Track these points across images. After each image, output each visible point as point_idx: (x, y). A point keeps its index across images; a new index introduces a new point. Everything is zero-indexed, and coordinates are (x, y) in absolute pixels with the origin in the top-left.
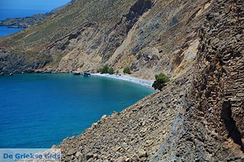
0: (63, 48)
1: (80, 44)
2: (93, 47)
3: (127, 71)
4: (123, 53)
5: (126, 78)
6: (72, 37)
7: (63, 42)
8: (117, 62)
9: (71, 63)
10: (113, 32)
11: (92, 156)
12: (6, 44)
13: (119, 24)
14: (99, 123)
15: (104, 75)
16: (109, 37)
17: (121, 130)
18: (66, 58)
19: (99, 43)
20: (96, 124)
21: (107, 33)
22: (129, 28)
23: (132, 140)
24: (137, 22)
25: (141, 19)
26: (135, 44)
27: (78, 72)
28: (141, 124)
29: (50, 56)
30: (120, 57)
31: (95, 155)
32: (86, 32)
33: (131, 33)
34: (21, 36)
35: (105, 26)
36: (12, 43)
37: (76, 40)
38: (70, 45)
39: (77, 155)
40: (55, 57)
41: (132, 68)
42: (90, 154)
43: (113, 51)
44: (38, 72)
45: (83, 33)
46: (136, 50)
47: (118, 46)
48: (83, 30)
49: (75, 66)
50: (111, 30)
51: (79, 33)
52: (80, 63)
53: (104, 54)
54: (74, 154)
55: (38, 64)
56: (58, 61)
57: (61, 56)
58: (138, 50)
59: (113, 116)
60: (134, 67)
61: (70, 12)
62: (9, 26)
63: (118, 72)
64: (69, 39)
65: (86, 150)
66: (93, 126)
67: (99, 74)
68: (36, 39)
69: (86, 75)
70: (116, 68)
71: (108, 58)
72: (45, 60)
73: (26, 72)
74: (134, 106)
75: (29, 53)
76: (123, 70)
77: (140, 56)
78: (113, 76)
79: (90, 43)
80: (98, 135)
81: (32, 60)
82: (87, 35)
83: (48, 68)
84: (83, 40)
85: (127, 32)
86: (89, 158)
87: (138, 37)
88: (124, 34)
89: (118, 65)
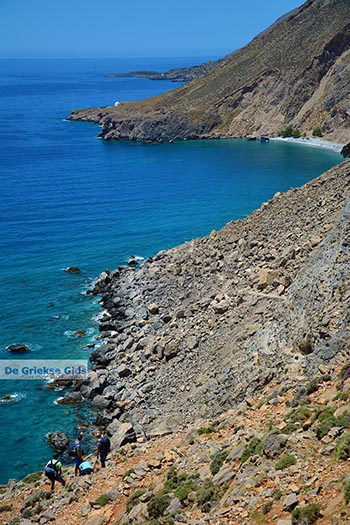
0: (235, 105)
1: (257, 100)
2: (274, 103)
3: (318, 134)
4: (313, 108)
5: (315, 142)
6: (247, 90)
7: (235, 97)
8: (304, 121)
9: (244, 125)
10: (300, 82)
11: (256, 245)
12: (167, 102)
13: (308, 69)
14: (270, 203)
15: (286, 139)
16: (295, 88)
17: (295, 211)
18: (238, 118)
19: (281, 97)
20: (266, 204)
21: (292, 84)
22: (322, 74)
23: (308, 224)
24: (333, 66)
25: (338, 61)
26: (329, 97)
27: (253, 137)
28: (320, 203)
29: (219, 117)
30: (308, 114)
31: (260, 243)
32: (264, 82)
33: (325, 81)
34: (184, 92)
35: (289, 74)
36: (173, 102)
37: (251, 94)
38: (243, 101)
39: (240, 242)
40: (224, 118)
41: (324, 129)
42: (255, 242)
43: (299, 107)
44: (204, 138)
45: (261, 85)
46: (330, 105)
47: (306, 99)
48: (261, 81)
49: (251, 128)
50: (297, 79)
51: (256, 85)
52: (256, 125)
53: (287, 111)
54: (236, 242)
55: (204, 127)
56: (228, 123)
57: (232, 116)
58: (332, 104)
59: (288, 193)
60: (327, 128)
61: (245, 57)
62: (173, 80)
63: (305, 135)
64: (243, 93)
65: (251, 237)
66: (263, 207)
67: (280, 138)
68: (200, 96)
69: (264, 139)
70: (303, 130)
71: (293, 116)
72: (212, 122)
73: (189, 138)
74: (316, 181)
75: (192, 113)
76: (312, 131)
77: (335, 112)
78: (299, 141)
79: (270, 98)
80: (267, 218)
81: (197, 122)
82: (265, 86)
83: (216, 132)
84: (260, 93)
85: (319, 81)
86: (253, 246)
87: (334, 86)
88: (315, 83)
89: (306, 125)
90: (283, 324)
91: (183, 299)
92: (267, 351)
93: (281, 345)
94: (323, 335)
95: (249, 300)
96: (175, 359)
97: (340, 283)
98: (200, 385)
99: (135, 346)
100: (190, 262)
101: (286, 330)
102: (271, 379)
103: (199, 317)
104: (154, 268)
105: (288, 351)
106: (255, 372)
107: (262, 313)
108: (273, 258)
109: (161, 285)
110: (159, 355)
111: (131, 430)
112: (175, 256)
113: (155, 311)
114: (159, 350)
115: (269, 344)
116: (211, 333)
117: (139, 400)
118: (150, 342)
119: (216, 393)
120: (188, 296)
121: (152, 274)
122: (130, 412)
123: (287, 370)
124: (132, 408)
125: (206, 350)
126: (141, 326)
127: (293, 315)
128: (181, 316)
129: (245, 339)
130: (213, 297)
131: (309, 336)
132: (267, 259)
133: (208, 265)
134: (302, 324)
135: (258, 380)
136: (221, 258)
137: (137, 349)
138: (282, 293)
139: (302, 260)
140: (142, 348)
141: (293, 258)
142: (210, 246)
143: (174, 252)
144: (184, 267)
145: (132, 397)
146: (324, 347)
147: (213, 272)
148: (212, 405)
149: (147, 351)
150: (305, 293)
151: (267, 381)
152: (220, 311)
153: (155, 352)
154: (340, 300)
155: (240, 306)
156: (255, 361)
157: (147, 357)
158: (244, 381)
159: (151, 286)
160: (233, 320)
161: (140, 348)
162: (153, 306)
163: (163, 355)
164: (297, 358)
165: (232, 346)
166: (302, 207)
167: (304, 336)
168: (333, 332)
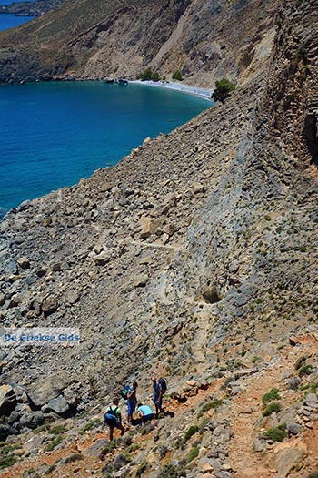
0: (90, 45)
1: (113, 39)
2: (132, 44)
3: (177, 77)
4: (171, 50)
5: (176, 86)
6: (102, 28)
7: (89, 36)
8: (163, 63)
9: (101, 66)
10: (157, 21)
11: (133, 193)
12: (15, 39)
13: (165, 8)
14: (141, 149)
15: (146, 83)
16: (152, 27)
17: (170, 158)
18: (94, 59)
19: (138, 37)
20: (136, 150)
21: (150, 23)
22: (180, 13)
23: (185, 170)
24: (191, 6)
26: (188, 38)
27: (110, 79)
28: (197, 149)
29: (73, 56)
30: (167, 56)
31: (136, 191)
32: (120, 20)
33: (182, 21)
34: (33, 28)
35: (146, 12)
36: (20, 39)
37: (107, 32)
38: (99, 40)
39: (113, 190)
40: (79, 58)
41: (183, 72)
42: (129, 190)
43: (157, 48)
44: (58, 79)
45: (117, 23)
46: (189, 46)
47: (164, 40)
48: (116, 19)
49: (107, 70)
50: (154, 18)
51: (111, 23)
52: (113, 66)
53: (145, 52)
54: (109, 190)
55: (57, 68)
56: (84, 64)
57: (88, 56)
58: (191, 46)
59: (159, 138)
60: (186, 71)
62: (17, 14)
63: (164, 78)
64: (98, 32)
65: (125, 184)
66: (132, 153)
67: (139, 82)
68: (52, 33)
69: (122, 83)
70: (163, 72)
71: (152, 58)
72: (65, 62)
73: (42, 79)
74: (188, 125)
75: (44, 52)
76: (171, 75)
77: (194, 56)
78: (159, 84)
79: (126, 38)
80: (140, 165)
81: (49, 62)
82: (121, 25)
83: (71, 74)
84: (116, 32)
85: (177, 21)
86: (128, 194)
87: (192, 27)
88: (172, 22)
89: (166, 67)
90: (181, 273)
91: (55, 252)
92: (165, 301)
93: (180, 295)
94: (232, 282)
95: (132, 250)
96: (54, 315)
97: (244, 229)
98: (85, 340)
99: (8, 302)
100: (60, 213)
101: (184, 279)
102: (180, 329)
103: (78, 269)
104: (20, 220)
105: (190, 300)
106: (154, 323)
107: (146, 264)
108: (151, 206)
109: (31, 237)
110: (37, 311)
111: (11, 393)
112: (42, 206)
113: (26, 266)
114: (37, 306)
115: (167, 294)
116: (93, 286)
117: (17, 360)
118: (26, 298)
119: (113, 348)
120: (61, 248)
121: (19, 226)
122: (9, 373)
123: (196, 319)
124: (10, 368)
125: (88, 304)
126: (12, 281)
127: (191, 263)
128: (57, 269)
129: (130, 291)
130: (90, 249)
131: (215, 284)
132: (146, 208)
133: (80, 215)
134: (203, 271)
135: (167, 331)
136: (95, 207)
137: (11, 305)
138: (167, 242)
139: (184, 207)
140: (16, 305)
141: (175, 205)
142: (82, 195)
143: (41, 202)
144: (54, 218)
145: (9, 357)
146: (235, 294)
147: (87, 222)
148: (109, 359)
149: (23, 308)
150: (203, 240)
151: (176, 331)
152: (101, 263)
153: (32, 308)
154: (246, 245)
155: (123, 256)
156: (154, 312)
157: (23, 314)
158: (143, 333)
159: (19, 239)
160: (116, 272)
161: (13, 304)
162: (23, 260)
163: (41, 311)
164: (201, 307)
165: (117, 298)
166: (176, 153)
167: (208, 284)
168: (243, 278)
